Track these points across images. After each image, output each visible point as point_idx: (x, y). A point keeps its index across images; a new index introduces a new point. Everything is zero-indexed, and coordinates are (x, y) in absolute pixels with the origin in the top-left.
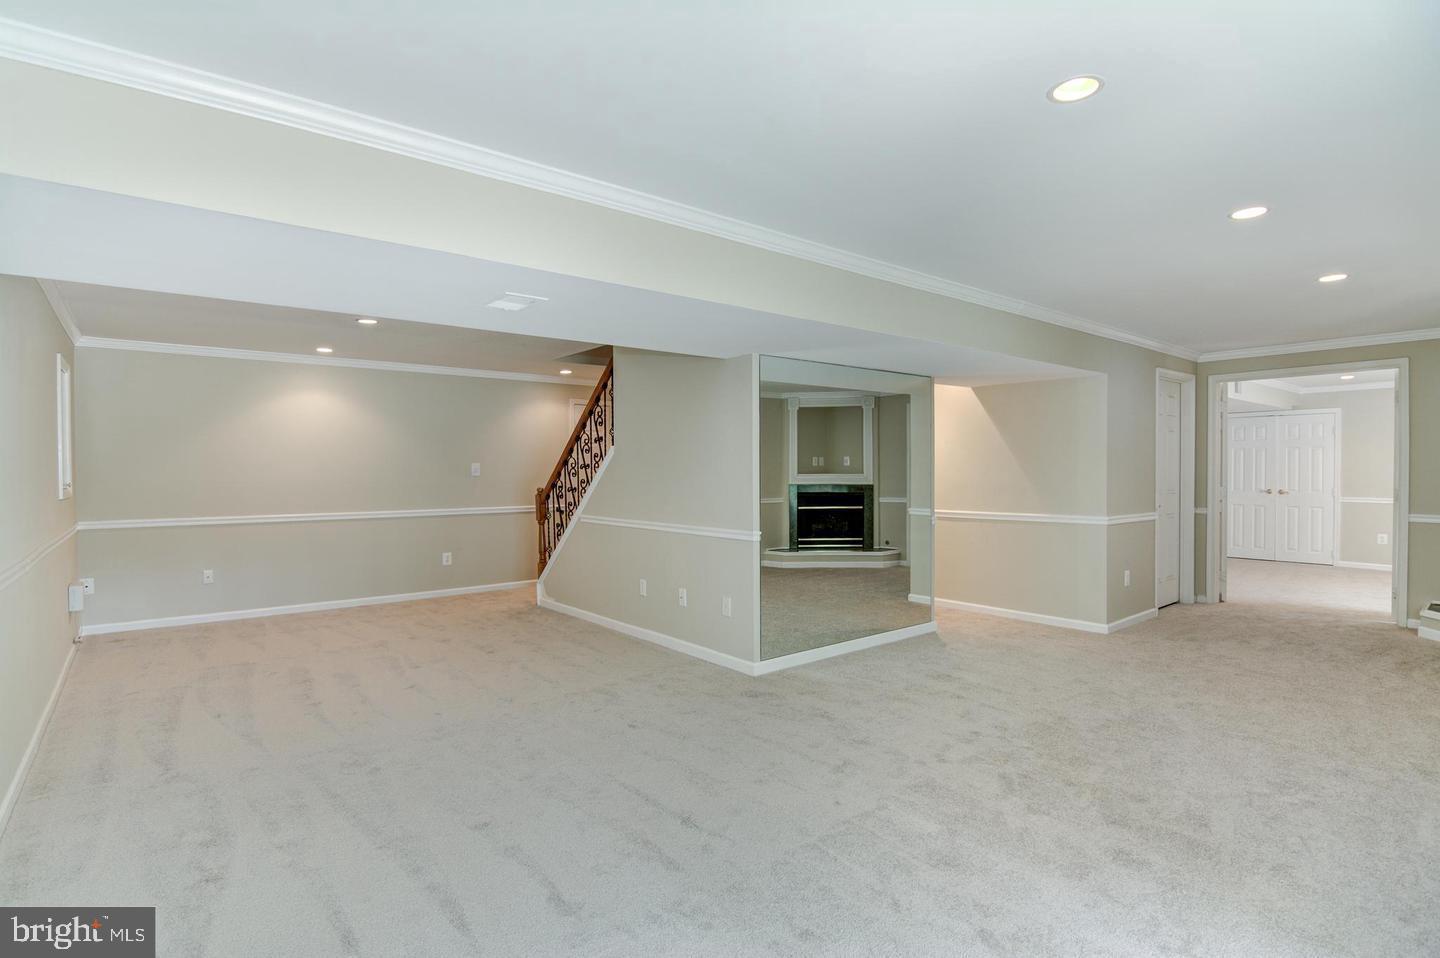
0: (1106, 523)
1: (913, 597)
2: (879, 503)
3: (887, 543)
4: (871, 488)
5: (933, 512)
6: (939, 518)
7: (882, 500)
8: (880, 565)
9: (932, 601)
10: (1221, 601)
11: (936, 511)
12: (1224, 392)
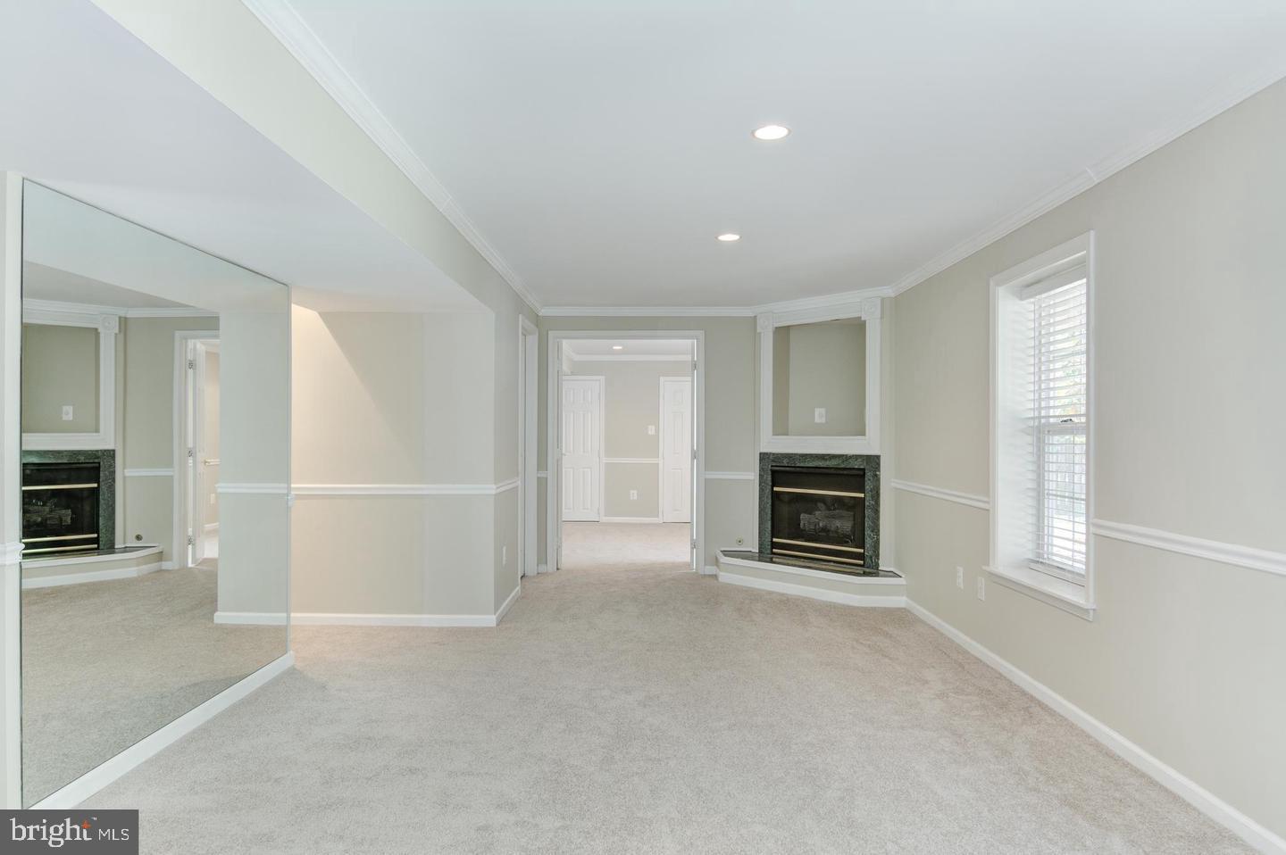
0: (494, 492)
1: (221, 617)
2: (125, 478)
3: (139, 538)
4: (111, 454)
5: (289, 488)
6: (299, 497)
7: (128, 473)
8: (131, 572)
9: (288, 618)
10: (558, 569)
11: (293, 486)
12: (559, 348)
